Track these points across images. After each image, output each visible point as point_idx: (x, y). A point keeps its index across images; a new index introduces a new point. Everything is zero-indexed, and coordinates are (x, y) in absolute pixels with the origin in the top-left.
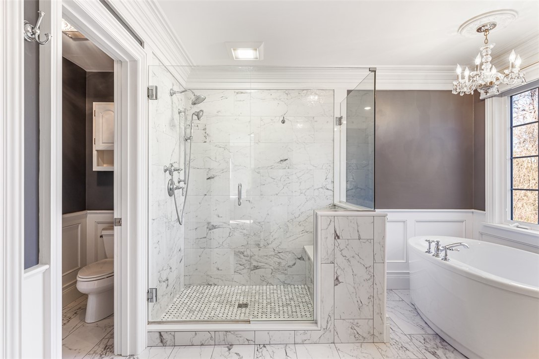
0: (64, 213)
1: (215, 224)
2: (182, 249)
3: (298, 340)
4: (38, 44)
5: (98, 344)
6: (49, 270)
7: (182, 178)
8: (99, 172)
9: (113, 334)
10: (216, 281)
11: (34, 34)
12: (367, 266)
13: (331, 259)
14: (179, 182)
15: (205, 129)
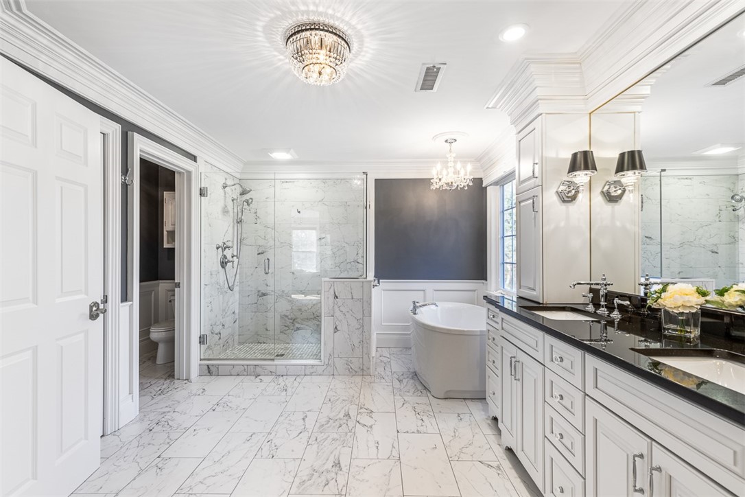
0: (140, 282)
1: (264, 292)
2: (237, 312)
3: (308, 373)
4: (127, 185)
5: (164, 374)
6: (132, 304)
7: (235, 254)
8: (168, 248)
9: (174, 369)
10: (265, 340)
11: (125, 180)
12: (359, 318)
13: (332, 314)
14: (232, 257)
15: (256, 213)
